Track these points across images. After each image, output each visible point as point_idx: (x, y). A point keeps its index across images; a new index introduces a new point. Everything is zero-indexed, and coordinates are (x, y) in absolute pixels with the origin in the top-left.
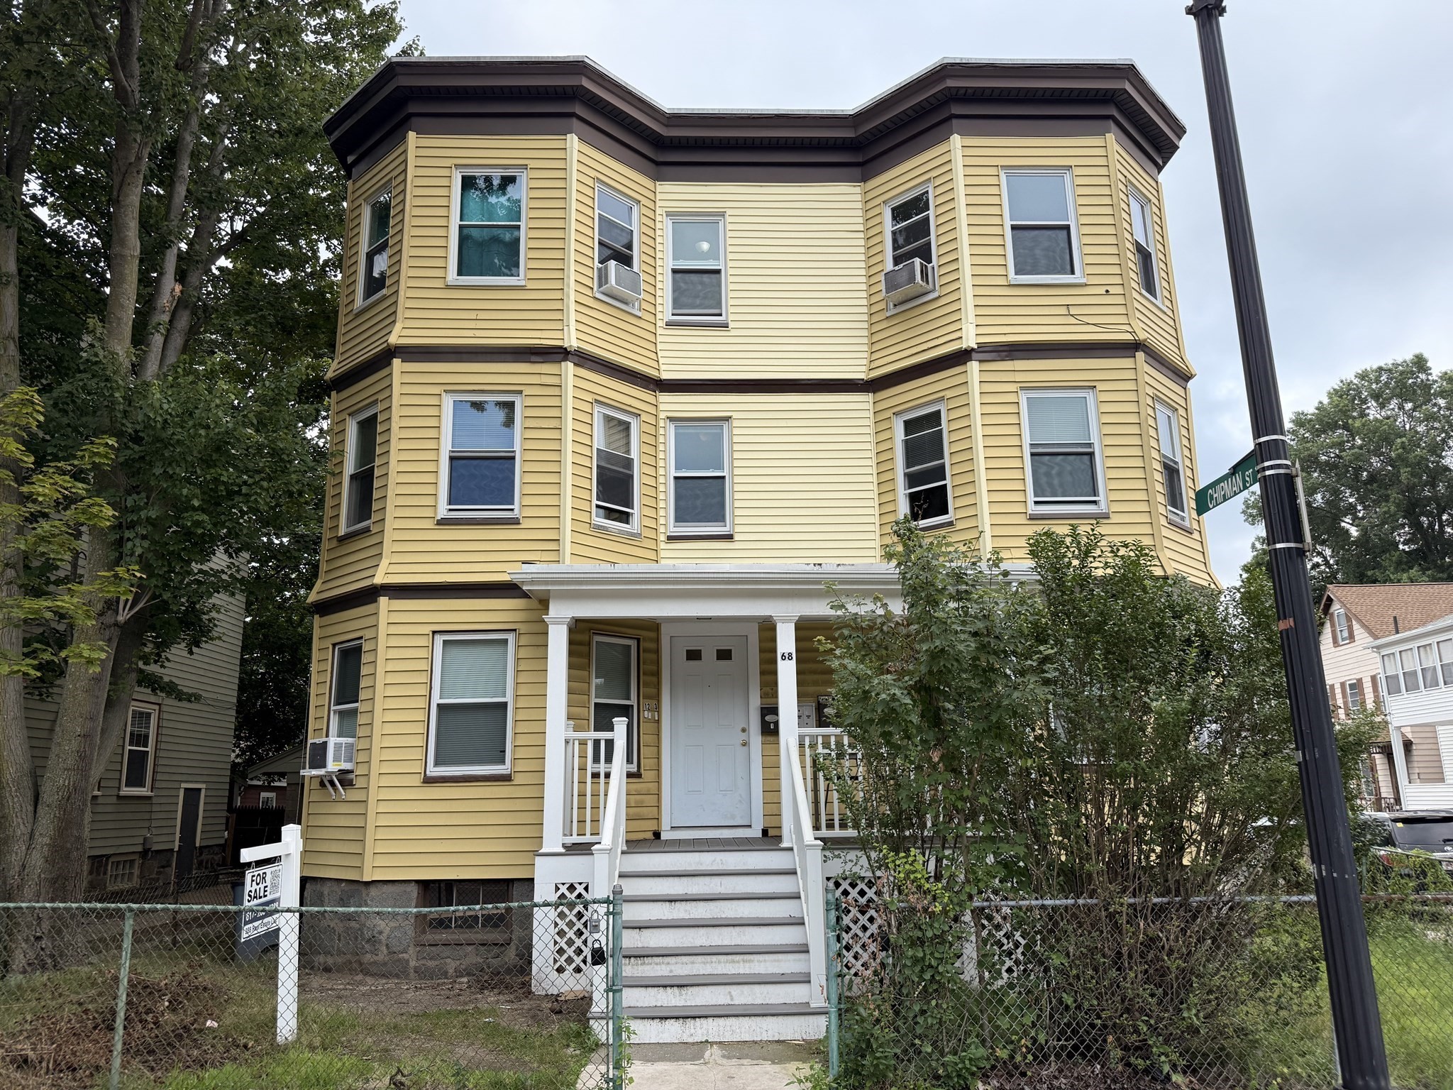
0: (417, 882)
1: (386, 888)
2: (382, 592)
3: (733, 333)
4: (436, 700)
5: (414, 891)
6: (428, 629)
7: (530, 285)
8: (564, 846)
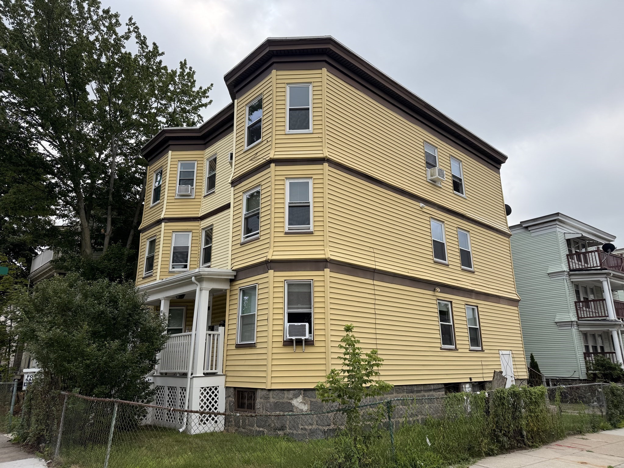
3: (216, 194)
7: (161, 201)
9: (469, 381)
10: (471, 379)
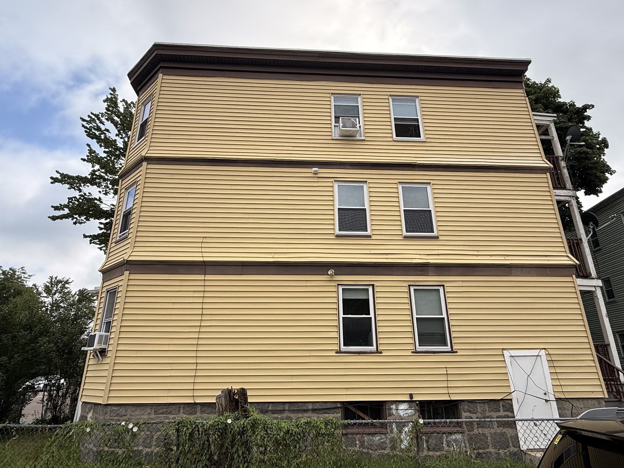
9: (409, 399)
10: (411, 396)
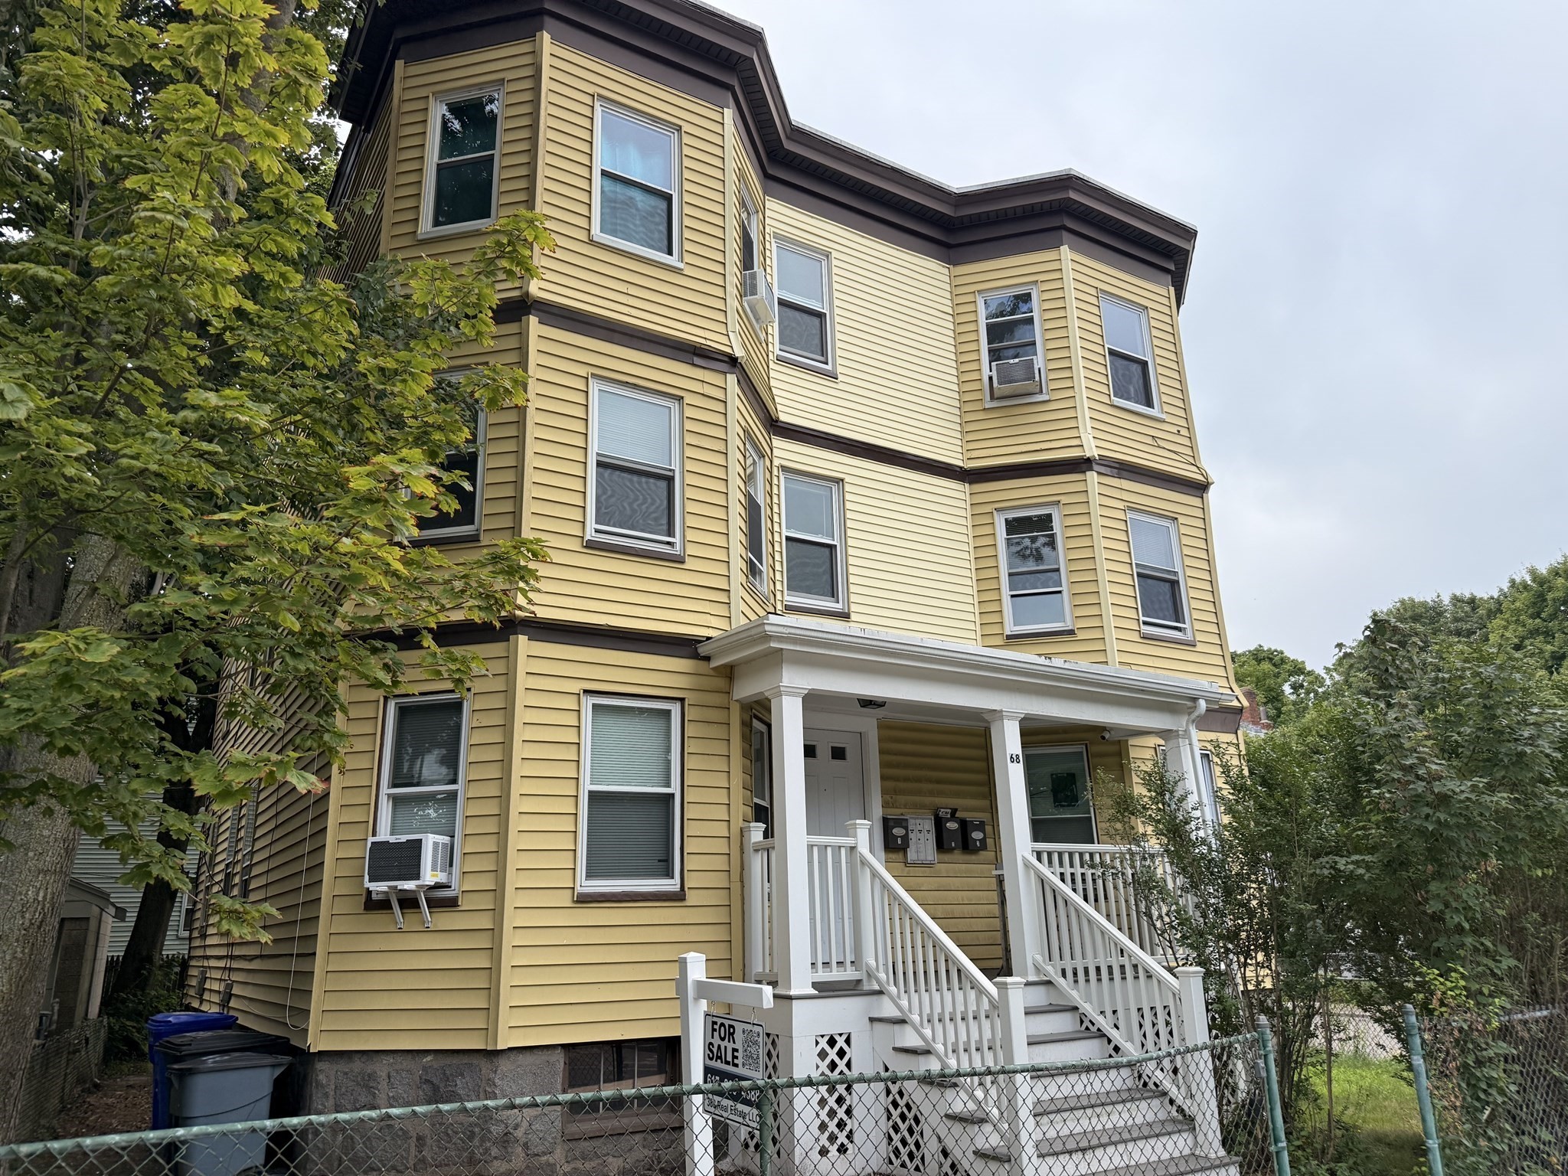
0: (564, 1046)
1: (521, 1058)
2: (519, 628)
3: (841, 386)
4: (587, 786)
5: (559, 1059)
6: (576, 687)
7: (688, 271)
8: (815, 985)
